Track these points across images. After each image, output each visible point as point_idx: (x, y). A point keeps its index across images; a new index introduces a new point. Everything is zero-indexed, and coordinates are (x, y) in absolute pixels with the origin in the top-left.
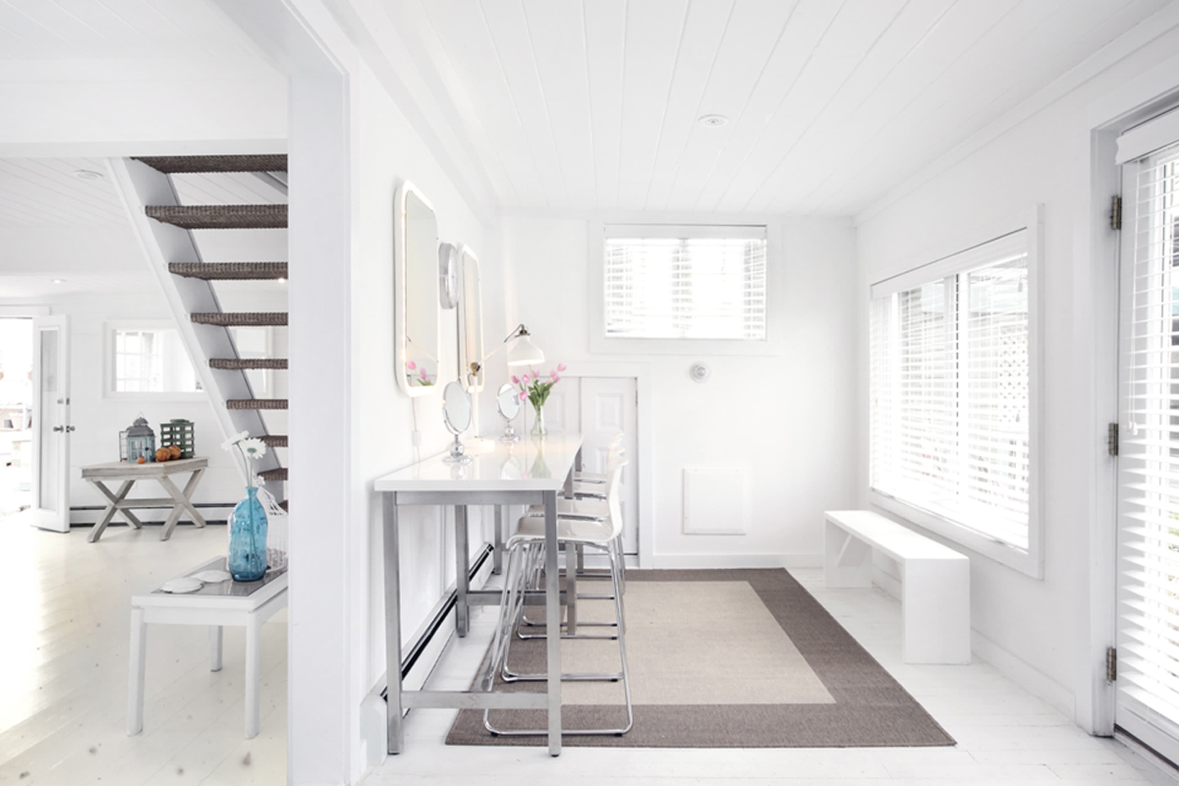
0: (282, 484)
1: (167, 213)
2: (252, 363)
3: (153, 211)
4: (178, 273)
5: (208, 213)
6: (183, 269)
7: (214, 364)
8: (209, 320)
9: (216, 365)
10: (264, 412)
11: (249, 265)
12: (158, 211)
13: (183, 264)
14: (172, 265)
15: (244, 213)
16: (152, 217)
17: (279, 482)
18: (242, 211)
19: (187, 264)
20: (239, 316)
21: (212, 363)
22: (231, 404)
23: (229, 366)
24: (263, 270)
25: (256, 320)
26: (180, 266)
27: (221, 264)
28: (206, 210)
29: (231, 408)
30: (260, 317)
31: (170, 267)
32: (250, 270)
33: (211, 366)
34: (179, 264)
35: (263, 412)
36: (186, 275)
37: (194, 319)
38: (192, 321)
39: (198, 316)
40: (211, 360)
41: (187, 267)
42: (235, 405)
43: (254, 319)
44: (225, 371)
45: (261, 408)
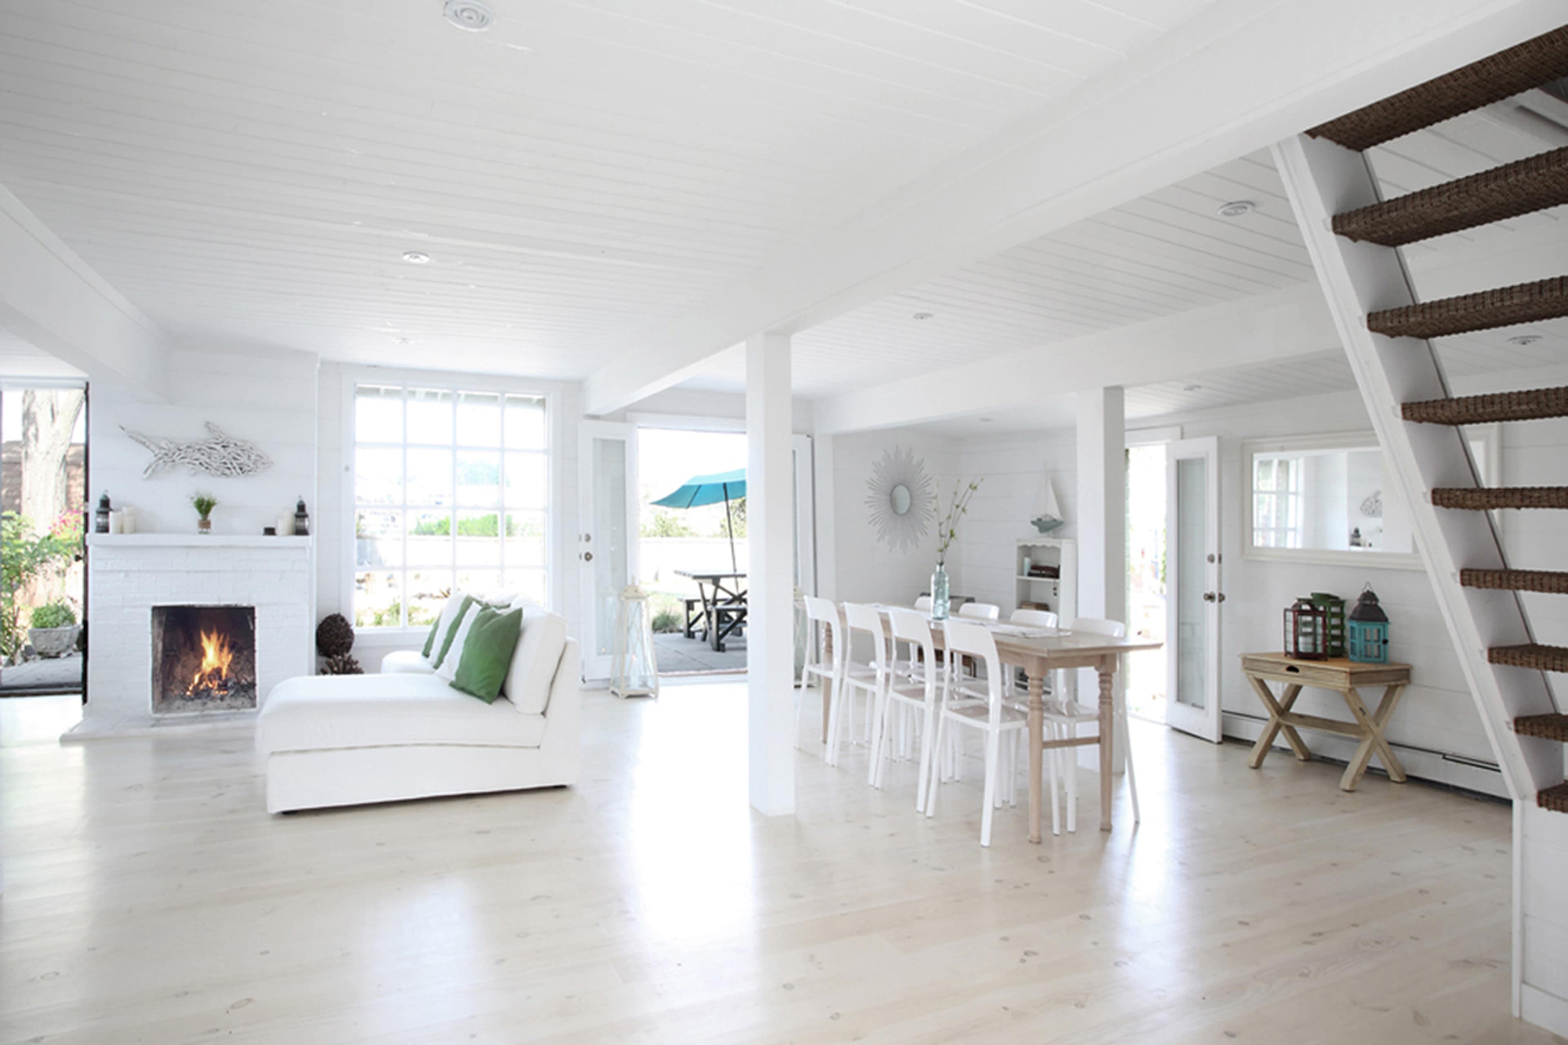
0: (1562, 747)
1: (1368, 220)
2: (1518, 496)
3: (1346, 222)
4: (1382, 331)
5: (1444, 198)
6: (1392, 322)
7: (1442, 499)
8: (1435, 414)
9: (1446, 501)
10: (1527, 597)
11: (1525, 289)
12: (1354, 220)
13: (1392, 311)
14: (1371, 317)
15: (1522, 176)
16: (1343, 234)
17: (1558, 743)
18: (1517, 173)
19: (1400, 309)
20: (1497, 400)
21: (1438, 497)
22: (1470, 575)
23: (1469, 503)
24: (1557, 293)
25: (1533, 406)
26: (1388, 315)
27: (1465, 297)
28: (1439, 194)
29: (1470, 584)
30: (1543, 398)
31: (1369, 321)
32: (1526, 299)
33: (1435, 503)
34: (1385, 312)
35: (1525, 595)
36: (1393, 333)
37: (1408, 414)
38: (1405, 417)
39: (1414, 407)
40: (1434, 492)
41: (1400, 315)
42: (1477, 580)
43: (1528, 404)
44: (1459, 511)
45: (1525, 588)
